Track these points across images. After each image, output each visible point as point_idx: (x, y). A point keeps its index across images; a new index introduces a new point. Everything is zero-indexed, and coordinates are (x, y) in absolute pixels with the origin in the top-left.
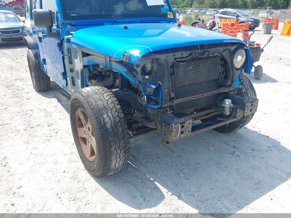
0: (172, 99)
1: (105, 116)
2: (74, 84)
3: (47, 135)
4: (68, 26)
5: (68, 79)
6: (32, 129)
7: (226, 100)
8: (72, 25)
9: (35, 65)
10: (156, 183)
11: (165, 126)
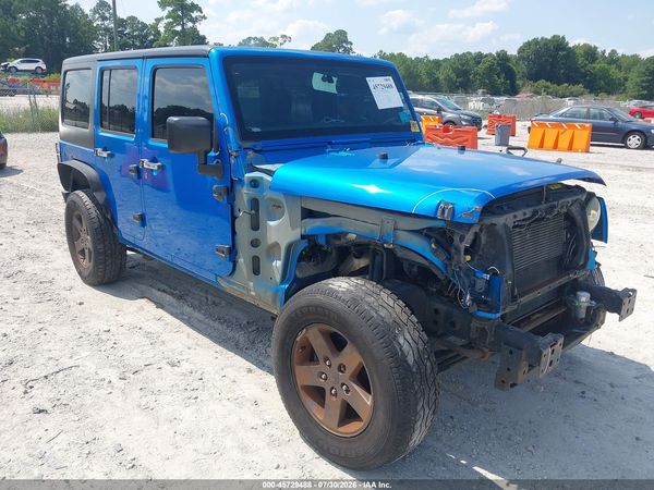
0: (514, 299)
1: (401, 341)
2: (256, 271)
3: (182, 387)
4: (250, 152)
5: (241, 260)
6: (137, 376)
7: (579, 293)
8: (256, 151)
9: (96, 225)
10: (476, 468)
11: (511, 353)
